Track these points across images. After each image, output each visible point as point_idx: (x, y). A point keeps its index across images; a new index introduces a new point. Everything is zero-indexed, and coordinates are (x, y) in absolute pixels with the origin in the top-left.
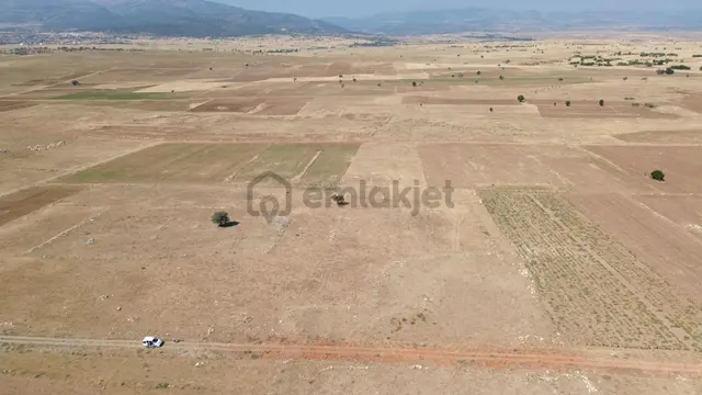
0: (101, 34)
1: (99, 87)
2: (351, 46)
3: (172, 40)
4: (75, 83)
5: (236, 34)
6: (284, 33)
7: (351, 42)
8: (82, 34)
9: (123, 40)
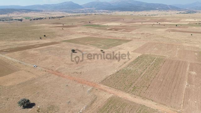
0: (107, 11)
1: (94, 24)
2: (177, 14)
3: (124, 12)
4: (90, 22)
5: (142, 10)
6: (157, 10)
7: (179, 12)
8: (103, 11)
9: (112, 12)
